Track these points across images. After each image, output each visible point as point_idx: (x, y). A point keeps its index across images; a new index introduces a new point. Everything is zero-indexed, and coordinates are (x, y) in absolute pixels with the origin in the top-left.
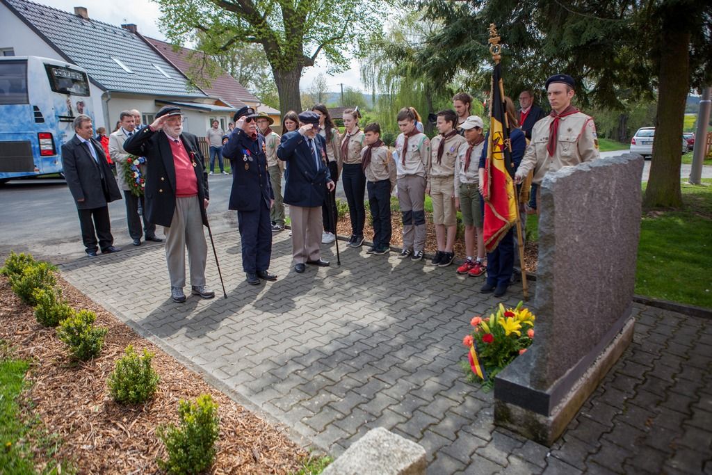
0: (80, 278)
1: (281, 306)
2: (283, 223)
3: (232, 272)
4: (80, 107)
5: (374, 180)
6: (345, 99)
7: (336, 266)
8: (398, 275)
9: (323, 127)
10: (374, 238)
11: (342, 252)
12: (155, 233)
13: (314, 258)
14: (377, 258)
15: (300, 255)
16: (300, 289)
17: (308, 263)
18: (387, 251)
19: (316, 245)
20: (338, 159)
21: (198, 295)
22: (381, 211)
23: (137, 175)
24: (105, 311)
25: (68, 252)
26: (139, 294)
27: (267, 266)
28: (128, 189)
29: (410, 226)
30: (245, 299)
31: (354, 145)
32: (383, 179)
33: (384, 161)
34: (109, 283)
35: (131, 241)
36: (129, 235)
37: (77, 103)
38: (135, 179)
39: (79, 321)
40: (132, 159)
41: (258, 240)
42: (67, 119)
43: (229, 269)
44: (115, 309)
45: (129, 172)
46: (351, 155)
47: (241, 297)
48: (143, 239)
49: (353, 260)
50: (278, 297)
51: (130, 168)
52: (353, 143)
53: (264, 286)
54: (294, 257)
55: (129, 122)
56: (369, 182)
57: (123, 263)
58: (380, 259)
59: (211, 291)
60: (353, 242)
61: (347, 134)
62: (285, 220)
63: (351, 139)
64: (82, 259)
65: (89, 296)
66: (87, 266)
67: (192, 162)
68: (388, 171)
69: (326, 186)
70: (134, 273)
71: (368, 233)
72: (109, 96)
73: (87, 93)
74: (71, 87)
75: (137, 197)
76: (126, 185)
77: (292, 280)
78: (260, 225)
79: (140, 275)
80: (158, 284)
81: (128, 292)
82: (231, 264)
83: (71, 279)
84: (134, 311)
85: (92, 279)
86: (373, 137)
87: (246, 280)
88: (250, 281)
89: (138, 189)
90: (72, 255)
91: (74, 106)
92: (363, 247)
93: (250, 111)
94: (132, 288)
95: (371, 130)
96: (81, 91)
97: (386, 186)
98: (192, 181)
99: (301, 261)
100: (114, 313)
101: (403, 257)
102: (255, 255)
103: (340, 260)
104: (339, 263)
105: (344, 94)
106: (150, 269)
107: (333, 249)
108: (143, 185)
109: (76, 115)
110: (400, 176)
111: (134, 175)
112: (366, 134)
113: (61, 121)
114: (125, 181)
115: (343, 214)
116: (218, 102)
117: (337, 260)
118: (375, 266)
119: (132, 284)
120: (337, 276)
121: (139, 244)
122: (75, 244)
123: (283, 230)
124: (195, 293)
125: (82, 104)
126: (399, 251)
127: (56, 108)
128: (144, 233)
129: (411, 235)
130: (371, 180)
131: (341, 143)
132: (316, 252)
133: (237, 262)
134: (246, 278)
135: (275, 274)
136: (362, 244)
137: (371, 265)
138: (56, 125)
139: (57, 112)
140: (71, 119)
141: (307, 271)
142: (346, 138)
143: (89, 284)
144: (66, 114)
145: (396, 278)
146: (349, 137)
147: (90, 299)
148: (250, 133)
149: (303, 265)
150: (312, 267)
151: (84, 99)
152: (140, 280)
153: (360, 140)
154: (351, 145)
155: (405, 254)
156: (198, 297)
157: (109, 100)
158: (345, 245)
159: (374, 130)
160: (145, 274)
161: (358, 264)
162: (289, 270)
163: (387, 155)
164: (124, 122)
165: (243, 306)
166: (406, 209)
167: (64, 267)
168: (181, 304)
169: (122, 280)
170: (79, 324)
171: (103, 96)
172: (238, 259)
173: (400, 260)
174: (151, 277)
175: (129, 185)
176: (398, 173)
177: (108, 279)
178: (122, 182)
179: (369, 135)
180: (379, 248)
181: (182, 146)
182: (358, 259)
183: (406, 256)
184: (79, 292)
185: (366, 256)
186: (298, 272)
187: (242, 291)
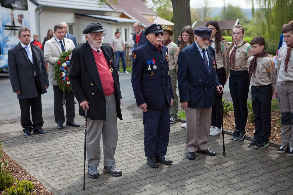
0: (17, 153)
1: (177, 188)
2: (176, 117)
3: (136, 156)
4: (20, 18)
5: (257, 85)
6: (226, 12)
7: (222, 156)
8: (276, 168)
9: (214, 39)
10: (255, 134)
11: (227, 144)
12: (75, 120)
13: (204, 148)
14: (258, 151)
15: (192, 145)
16: (191, 174)
17: (198, 152)
18: (267, 145)
19: (205, 137)
20: (226, 66)
21: (109, 173)
22: (262, 111)
23: (64, 74)
24: (37, 181)
25: (8, 131)
26: (62, 168)
27: (164, 152)
28: (56, 84)
29: (289, 126)
30: (146, 179)
31: (240, 55)
32: (266, 84)
33: (267, 69)
34: (39, 158)
35: (56, 125)
36: (54, 120)
37: (18, 16)
38: (63, 78)
39: (21, 189)
40: (62, 62)
41: (158, 131)
42: (11, 28)
43: (133, 153)
44: (44, 181)
45: (58, 72)
46: (237, 63)
47: (143, 177)
48: (64, 124)
49: (236, 152)
50: (173, 180)
51: (59, 68)
52: (240, 53)
53: (161, 169)
54: (187, 147)
55: (60, 33)
56: (253, 86)
57: (50, 143)
58: (260, 153)
59: (119, 171)
60: (236, 136)
61: (235, 46)
62: (178, 114)
63: (238, 50)
64: (19, 137)
65: (24, 168)
66: (23, 143)
67: (110, 68)
68: (270, 78)
69: (216, 88)
70: (58, 151)
71: (249, 129)
72: (41, 10)
73: (26, 8)
74: (14, 3)
75: (63, 92)
76: (55, 81)
77: (185, 166)
78: (160, 119)
79: (63, 154)
80: (76, 162)
81: (54, 166)
82: (134, 149)
83: (11, 153)
84: (59, 183)
85: (26, 154)
86: (259, 49)
87: (147, 163)
88: (151, 164)
89: (64, 85)
90: (11, 134)
91: (16, 18)
92: (245, 141)
93: (158, 28)
94: (57, 164)
95: (257, 43)
96: (21, 6)
97: (269, 90)
98: (111, 83)
99: (192, 150)
100: (43, 183)
101: (281, 152)
102: (155, 143)
103: (226, 151)
104: (224, 154)
105: (226, 8)
106: (70, 149)
107: (220, 141)
108: (68, 83)
109: (17, 24)
110: (280, 82)
111: (62, 74)
112: (253, 46)
113: (6, 29)
114: (55, 79)
115: (227, 112)
116: (123, 16)
117: (223, 151)
118: (256, 159)
119: (57, 160)
120: (223, 165)
121: (61, 128)
122: (13, 125)
123: (176, 123)
124: (106, 171)
125: (21, 16)
126: (278, 146)
127: (3, 19)
128: (66, 120)
129: (288, 134)
130: (254, 85)
131: (228, 53)
132: (205, 143)
133: (139, 148)
134: (146, 161)
135: (171, 160)
136: (244, 139)
137: (252, 157)
138: (3, 32)
139: (3, 22)
140: (13, 28)
141: (197, 158)
142: (233, 49)
143: (24, 158)
144: (10, 24)
145: (275, 171)
146: (236, 48)
147: (25, 171)
148: (156, 45)
149: (194, 153)
150: (201, 156)
151: (24, 13)
152: (63, 157)
153: (246, 51)
154: (238, 55)
155: (283, 150)
156: (108, 175)
157: (40, 13)
158: (229, 138)
159: (259, 42)
160: (67, 153)
161: (242, 156)
162: (182, 157)
163: (270, 64)
164: (57, 33)
165: (145, 185)
166: (285, 110)
167: (5, 143)
168: (95, 180)
169: (49, 156)
170: (21, 191)
171: (37, 10)
172: (140, 145)
173: (278, 155)
174: (72, 156)
175: (58, 82)
176: (279, 80)
177: (39, 155)
178: (52, 79)
179: (255, 47)
180: (260, 143)
181: (103, 55)
182: (240, 151)
183: (284, 151)
184: (17, 164)
185: (248, 149)
186: (190, 159)
187: (144, 172)
